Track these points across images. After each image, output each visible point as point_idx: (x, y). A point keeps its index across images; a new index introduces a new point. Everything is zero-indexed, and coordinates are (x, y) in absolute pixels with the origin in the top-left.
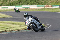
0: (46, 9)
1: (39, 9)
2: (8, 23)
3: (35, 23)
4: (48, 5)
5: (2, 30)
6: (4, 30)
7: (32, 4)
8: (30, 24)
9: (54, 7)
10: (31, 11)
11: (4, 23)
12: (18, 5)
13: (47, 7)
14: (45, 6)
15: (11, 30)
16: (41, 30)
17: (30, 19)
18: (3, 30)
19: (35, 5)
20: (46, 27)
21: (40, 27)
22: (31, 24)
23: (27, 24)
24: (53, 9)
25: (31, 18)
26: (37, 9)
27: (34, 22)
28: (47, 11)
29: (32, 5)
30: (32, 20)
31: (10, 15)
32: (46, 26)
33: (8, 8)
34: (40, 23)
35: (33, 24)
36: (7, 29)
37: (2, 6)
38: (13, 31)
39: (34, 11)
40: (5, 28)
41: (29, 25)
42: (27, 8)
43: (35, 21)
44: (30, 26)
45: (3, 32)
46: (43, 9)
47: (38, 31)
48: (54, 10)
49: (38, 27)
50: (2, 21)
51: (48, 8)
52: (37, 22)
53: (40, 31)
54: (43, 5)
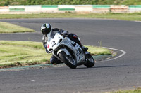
0: (114, 13)
1: (96, 14)
2: (24, 46)
3: (70, 46)
4: (118, 3)
5: (10, 63)
6: (16, 62)
7: (82, 2)
8: (58, 49)
9: (132, 10)
10: (78, 18)
11: (14, 45)
12: (48, 4)
13: (116, 9)
14: (112, 6)
15: (31, 61)
16: (85, 65)
17: (58, 37)
18: (13, 62)
19: (89, 4)
20: (114, 57)
21: (81, 58)
22: (60, 50)
23: (50, 50)
24: (129, 14)
25: (60, 36)
26: (91, 14)
27: (66, 44)
28: (116, 19)
29: (80, 4)
30: (61, 40)
31: (29, 27)
32: (115, 54)
33: (23, 9)
34: (81, 46)
35: (65, 50)
36: (22, 58)
37: (10, 7)
38: (36, 63)
39: (86, 18)
40: (18, 56)
41: (55, 52)
42: (70, 11)
43: (69, 43)
44: (58, 56)
45: (12, 66)
46: (107, 14)
47: (78, 67)
48: (132, 17)
49: (78, 58)
50: (10, 42)
51: (117, 11)
52: (74, 45)
53: (83, 66)
54: (106, 3)
